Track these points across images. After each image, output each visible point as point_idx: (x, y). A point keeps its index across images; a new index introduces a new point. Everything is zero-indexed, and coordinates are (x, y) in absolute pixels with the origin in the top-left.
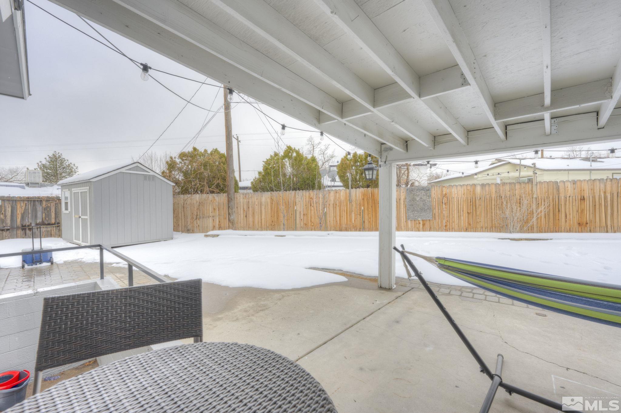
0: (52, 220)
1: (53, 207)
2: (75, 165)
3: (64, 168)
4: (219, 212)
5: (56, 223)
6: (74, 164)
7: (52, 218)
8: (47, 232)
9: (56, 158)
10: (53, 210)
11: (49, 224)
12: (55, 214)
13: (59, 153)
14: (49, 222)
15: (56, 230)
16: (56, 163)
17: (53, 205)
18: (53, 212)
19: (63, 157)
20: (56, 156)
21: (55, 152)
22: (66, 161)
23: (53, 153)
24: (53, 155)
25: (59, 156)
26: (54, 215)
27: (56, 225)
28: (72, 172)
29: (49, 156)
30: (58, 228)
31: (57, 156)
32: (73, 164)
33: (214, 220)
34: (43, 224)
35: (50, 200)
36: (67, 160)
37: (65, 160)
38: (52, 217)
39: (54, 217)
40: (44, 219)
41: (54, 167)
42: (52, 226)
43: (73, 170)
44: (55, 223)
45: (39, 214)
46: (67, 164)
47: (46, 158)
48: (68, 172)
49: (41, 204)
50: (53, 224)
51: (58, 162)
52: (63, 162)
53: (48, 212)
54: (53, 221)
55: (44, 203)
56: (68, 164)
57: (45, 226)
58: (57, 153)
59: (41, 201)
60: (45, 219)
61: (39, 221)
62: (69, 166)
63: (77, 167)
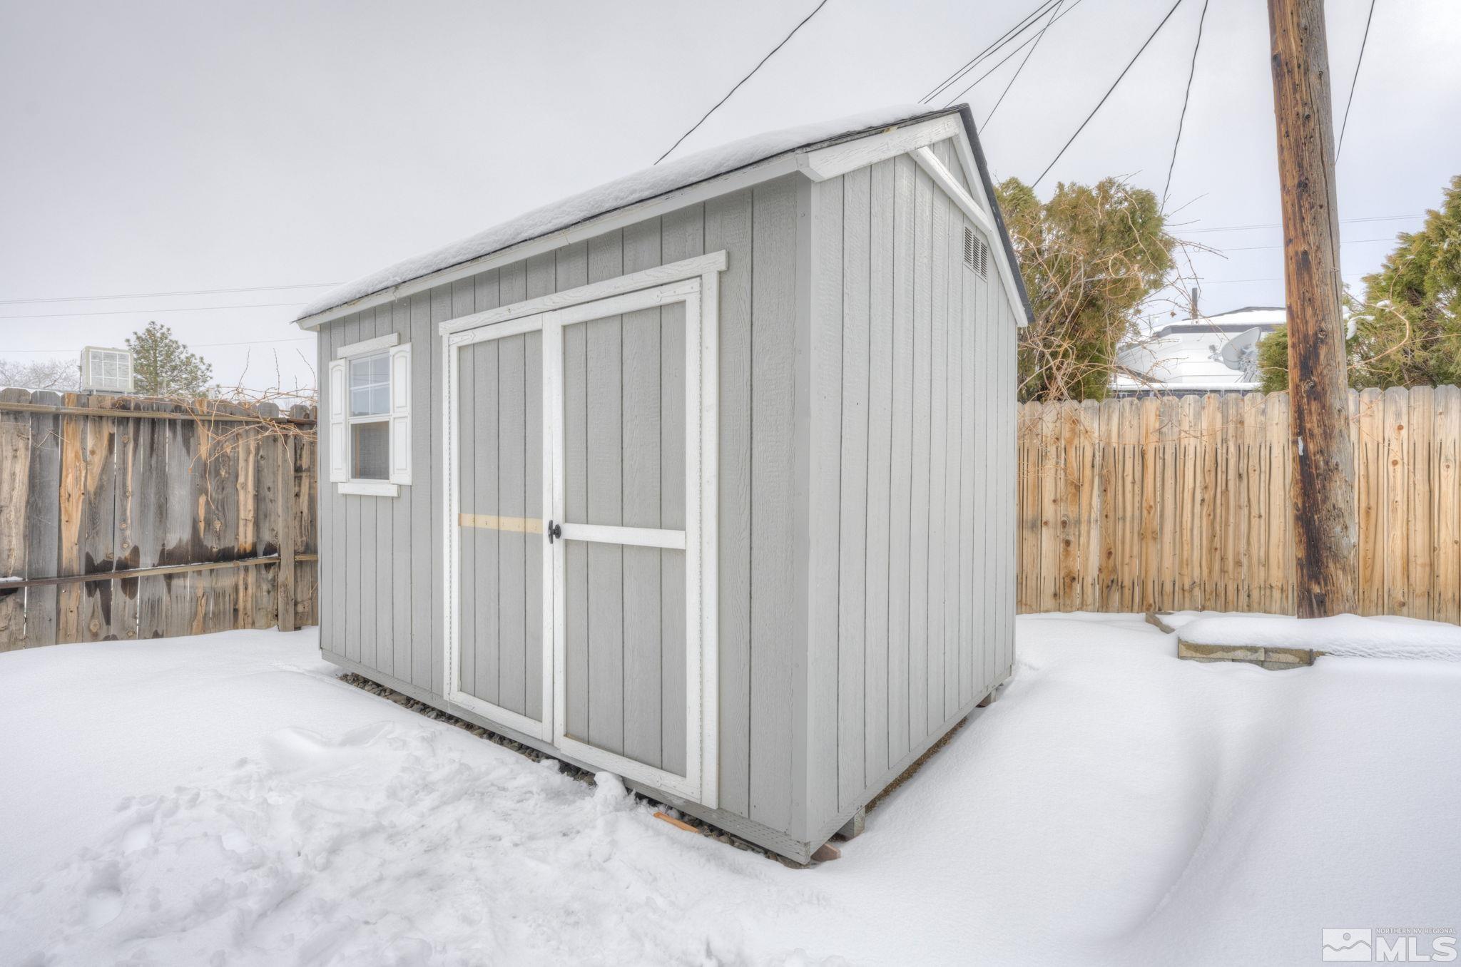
0: (241, 529)
1: (247, 461)
2: (205, 361)
3: (174, 368)
4: (1104, 502)
5: (261, 549)
6: (202, 358)
7: (242, 523)
8: (217, 596)
9: (156, 341)
10: (247, 476)
11: (226, 556)
12: (258, 498)
13: (162, 326)
14: (228, 542)
15: (259, 587)
16: (155, 354)
17: (248, 453)
18: (245, 486)
19: (173, 338)
20: (154, 335)
21: (153, 323)
22: (181, 349)
23: (148, 326)
24: (148, 331)
25: (163, 334)
26: (251, 505)
27: (262, 560)
28: (195, 378)
29: (136, 333)
30: (270, 576)
31: (158, 335)
32: (198, 357)
33: (1068, 543)
34: (198, 554)
35: (231, 423)
36: (184, 347)
37: (178, 347)
38: (242, 515)
39: (251, 516)
40: (202, 525)
41: (149, 365)
42: (241, 564)
43: (199, 373)
44: (254, 545)
45: (180, 499)
46: (183, 357)
47: (128, 341)
48: (186, 379)
49: (187, 443)
50: (243, 556)
51: (160, 352)
52: (172, 353)
53: (222, 486)
54: (246, 538)
55: (205, 441)
56: (187, 358)
57: (207, 566)
58: (158, 327)
59: (189, 425)
60: (209, 523)
61: (178, 536)
62: (188, 362)
63: (210, 366)
